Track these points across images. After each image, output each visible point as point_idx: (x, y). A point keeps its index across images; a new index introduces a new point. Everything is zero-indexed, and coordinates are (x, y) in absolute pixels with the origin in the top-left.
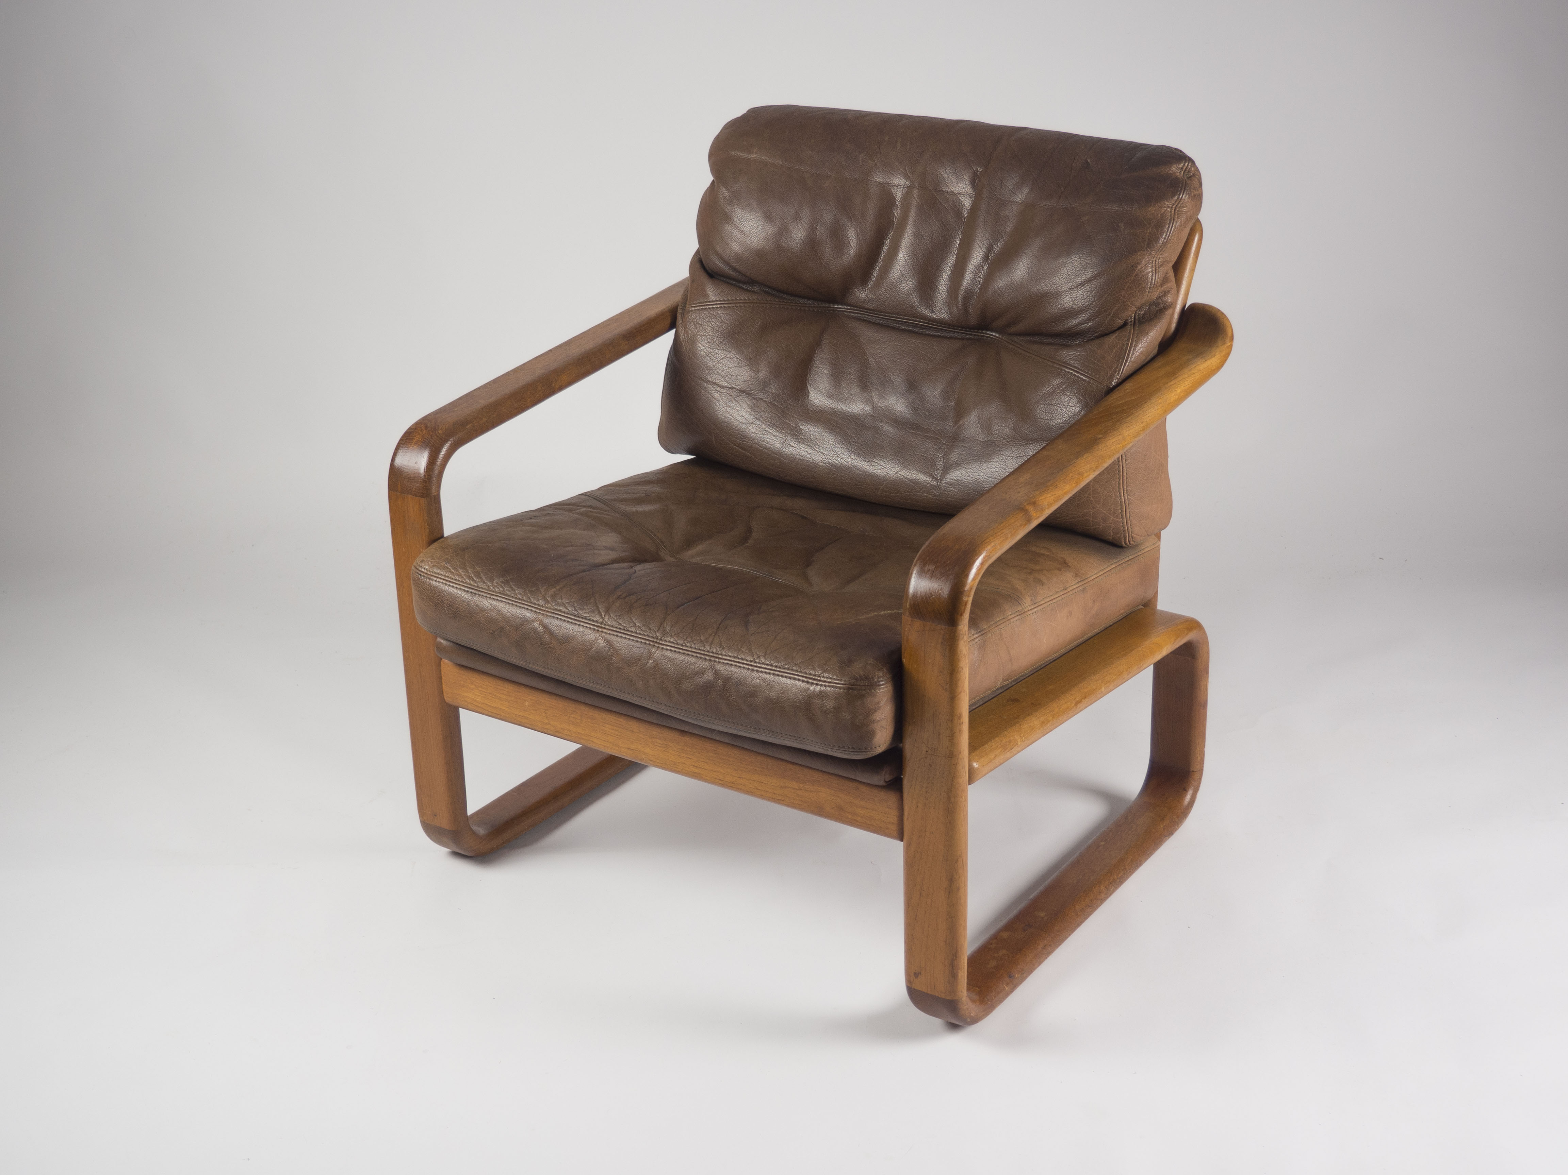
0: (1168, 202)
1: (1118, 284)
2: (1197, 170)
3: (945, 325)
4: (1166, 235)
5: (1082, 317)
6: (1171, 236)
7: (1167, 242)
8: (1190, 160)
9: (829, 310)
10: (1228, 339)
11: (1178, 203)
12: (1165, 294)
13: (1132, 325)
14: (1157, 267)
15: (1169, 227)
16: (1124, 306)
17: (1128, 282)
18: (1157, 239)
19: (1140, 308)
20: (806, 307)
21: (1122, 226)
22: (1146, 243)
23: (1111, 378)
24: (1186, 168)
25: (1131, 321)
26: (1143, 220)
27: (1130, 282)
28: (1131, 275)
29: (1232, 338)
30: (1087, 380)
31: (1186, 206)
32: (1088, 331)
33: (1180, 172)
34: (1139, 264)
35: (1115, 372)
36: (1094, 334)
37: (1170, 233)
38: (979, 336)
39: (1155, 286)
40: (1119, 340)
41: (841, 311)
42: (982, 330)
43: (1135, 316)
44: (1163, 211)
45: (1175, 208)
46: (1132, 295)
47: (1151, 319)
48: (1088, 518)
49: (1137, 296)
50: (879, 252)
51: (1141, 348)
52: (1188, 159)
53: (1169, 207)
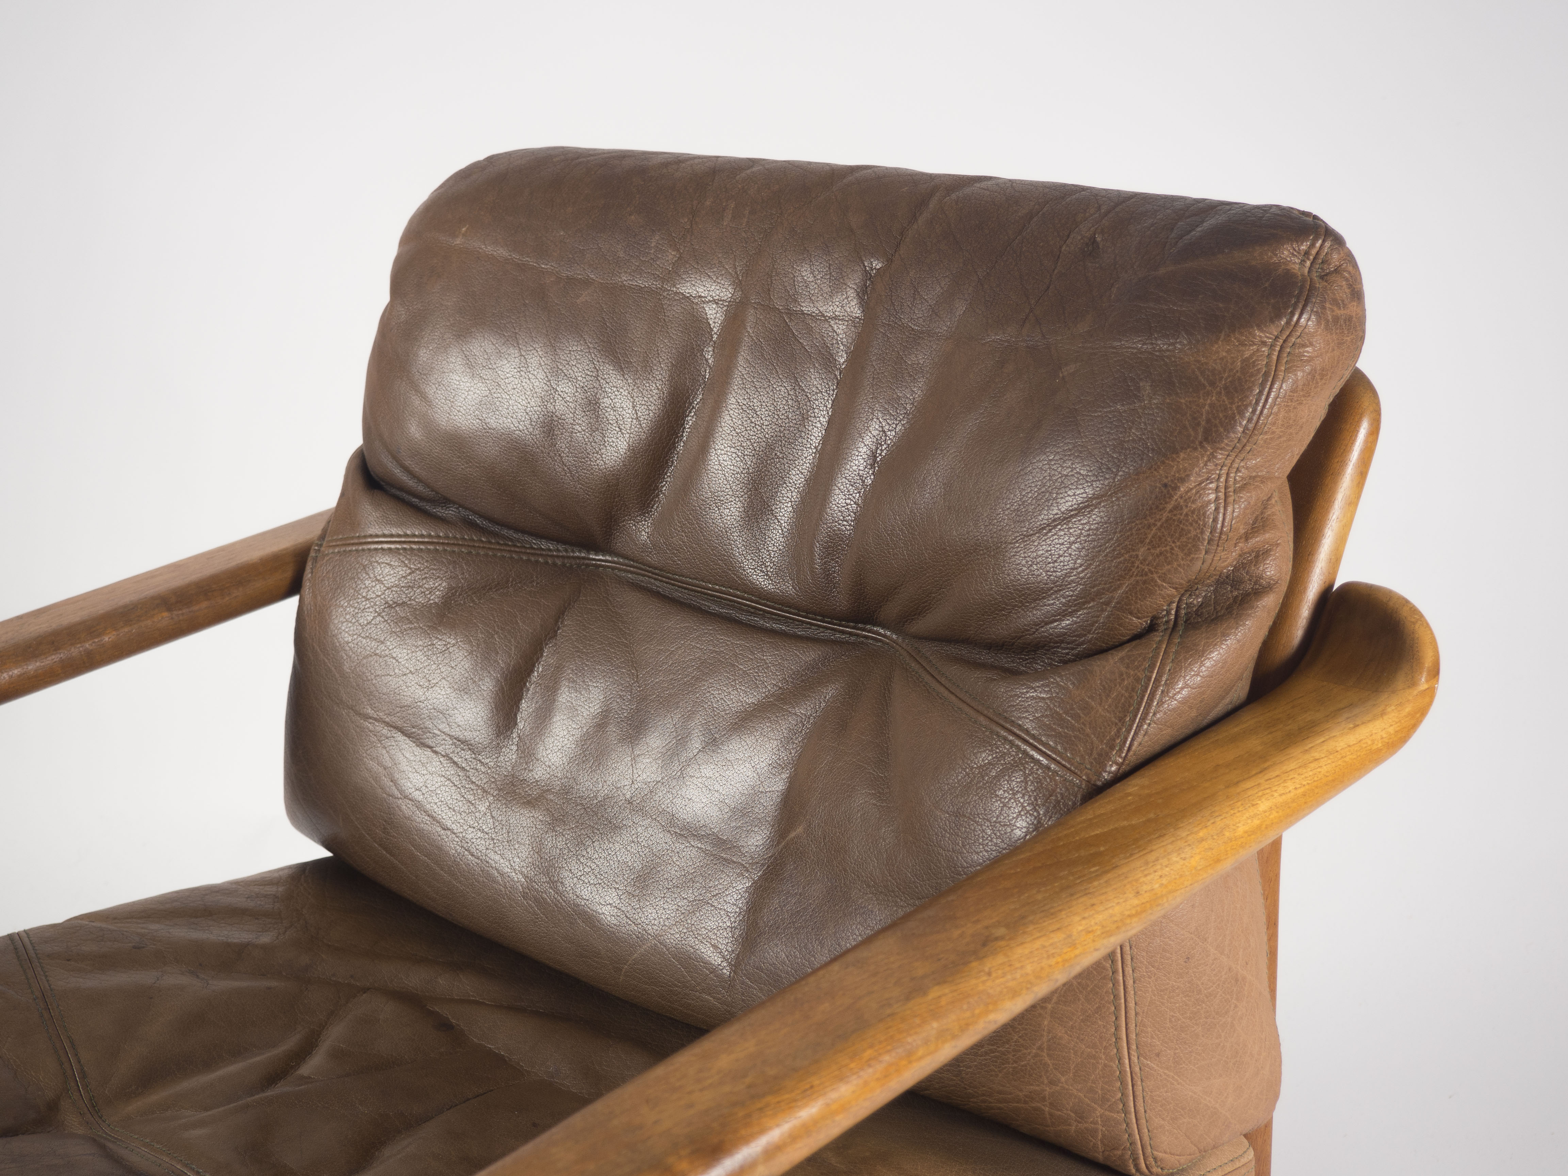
0: (1262, 331)
1: (1131, 529)
2: (1350, 258)
3: (790, 607)
4: (1254, 412)
5: (1054, 603)
6: (1268, 416)
7: (1255, 428)
8: (1329, 234)
9: (588, 565)
10: (1425, 675)
11: (1289, 336)
12: (1257, 557)
13: (1169, 631)
14: (1231, 489)
15: (1261, 393)
16: (1145, 582)
17: (1155, 525)
18: (1229, 422)
19: (1190, 588)
20: (541, 555)
21: (1146, 387)
22: (1201, 430)
23: (1102, 759)
24: (1318, 253)
25: (1167, 622)
26: (1198, 373)
27: (1159, 524)
28: (1161, 507)
29: (1435, 672)
30: (1045, 761)
31: (1311, 344)
32: (1061, 640)
33: (1303, 262)
34: (1183, 480)
35: (1112, 748)
36: (1073, 649)
37: (1264, 407)
38: (857, 635)
39: (1223, 537)
40: (1128, 667)
41: (608, 567)
42: (865, 623)
43: (1178, 608)
44: (1247, 354)
45: (1282, 347)
46: (1162, 558)
47: (1217, 618)
48: (1039, 1105)
49: (1177, 560)
50: (674, 443)
51: (1182, 688)
52: (1323, 231)
53: (1264, 343)
